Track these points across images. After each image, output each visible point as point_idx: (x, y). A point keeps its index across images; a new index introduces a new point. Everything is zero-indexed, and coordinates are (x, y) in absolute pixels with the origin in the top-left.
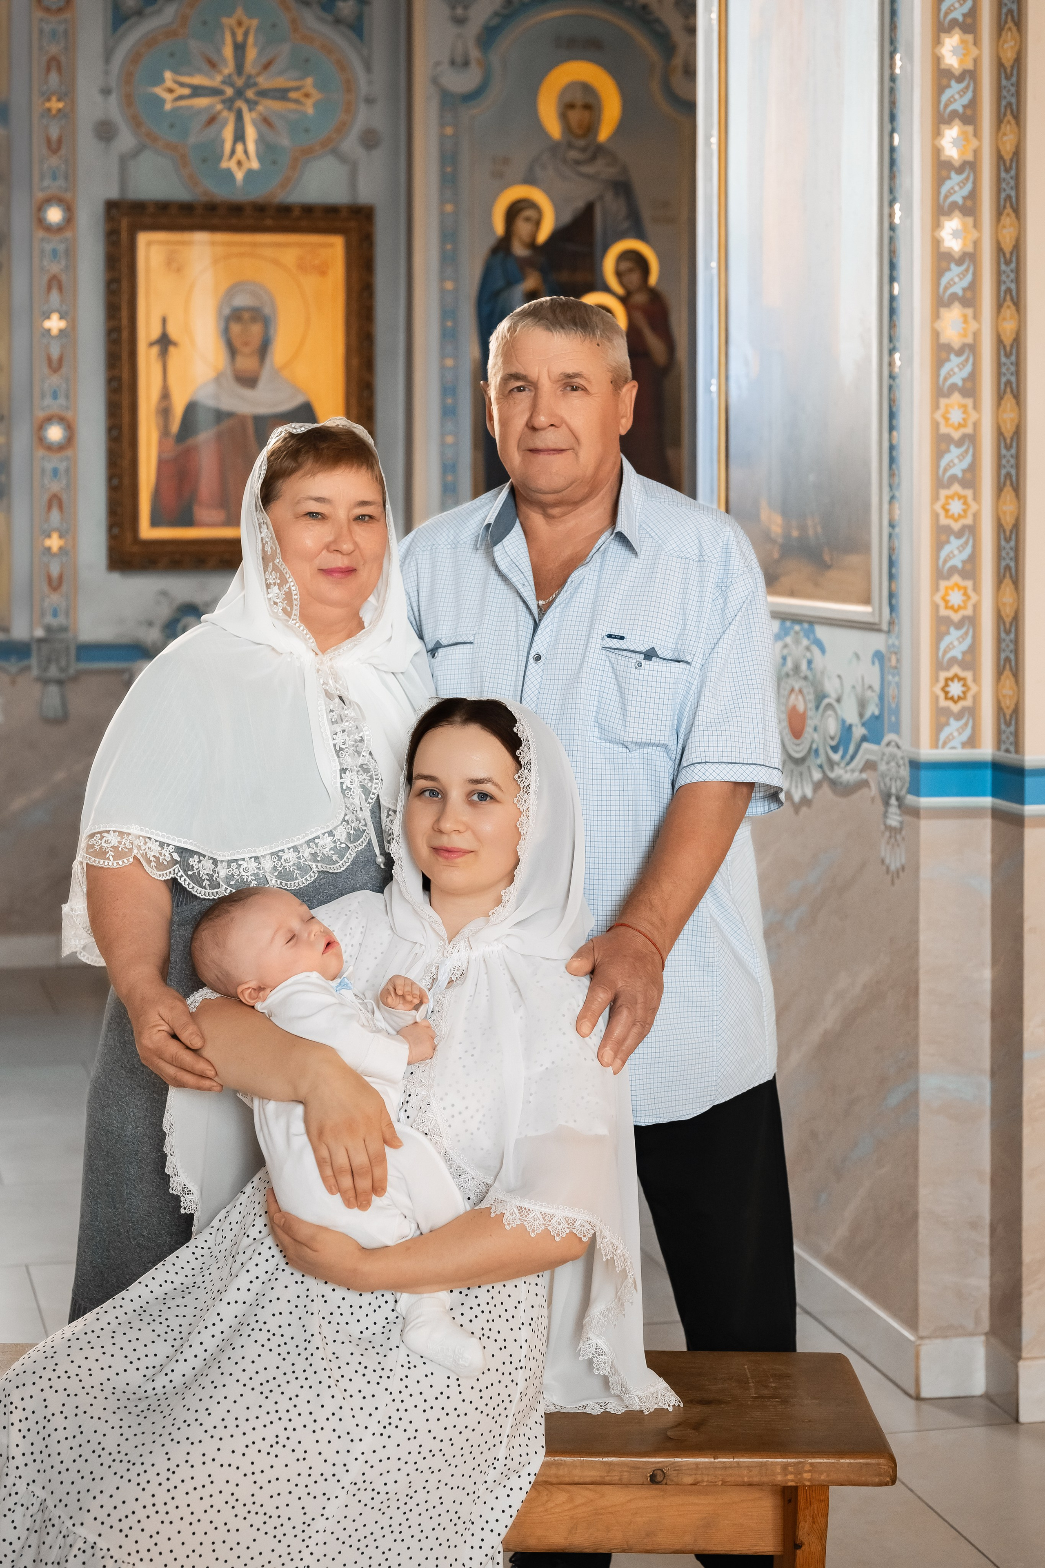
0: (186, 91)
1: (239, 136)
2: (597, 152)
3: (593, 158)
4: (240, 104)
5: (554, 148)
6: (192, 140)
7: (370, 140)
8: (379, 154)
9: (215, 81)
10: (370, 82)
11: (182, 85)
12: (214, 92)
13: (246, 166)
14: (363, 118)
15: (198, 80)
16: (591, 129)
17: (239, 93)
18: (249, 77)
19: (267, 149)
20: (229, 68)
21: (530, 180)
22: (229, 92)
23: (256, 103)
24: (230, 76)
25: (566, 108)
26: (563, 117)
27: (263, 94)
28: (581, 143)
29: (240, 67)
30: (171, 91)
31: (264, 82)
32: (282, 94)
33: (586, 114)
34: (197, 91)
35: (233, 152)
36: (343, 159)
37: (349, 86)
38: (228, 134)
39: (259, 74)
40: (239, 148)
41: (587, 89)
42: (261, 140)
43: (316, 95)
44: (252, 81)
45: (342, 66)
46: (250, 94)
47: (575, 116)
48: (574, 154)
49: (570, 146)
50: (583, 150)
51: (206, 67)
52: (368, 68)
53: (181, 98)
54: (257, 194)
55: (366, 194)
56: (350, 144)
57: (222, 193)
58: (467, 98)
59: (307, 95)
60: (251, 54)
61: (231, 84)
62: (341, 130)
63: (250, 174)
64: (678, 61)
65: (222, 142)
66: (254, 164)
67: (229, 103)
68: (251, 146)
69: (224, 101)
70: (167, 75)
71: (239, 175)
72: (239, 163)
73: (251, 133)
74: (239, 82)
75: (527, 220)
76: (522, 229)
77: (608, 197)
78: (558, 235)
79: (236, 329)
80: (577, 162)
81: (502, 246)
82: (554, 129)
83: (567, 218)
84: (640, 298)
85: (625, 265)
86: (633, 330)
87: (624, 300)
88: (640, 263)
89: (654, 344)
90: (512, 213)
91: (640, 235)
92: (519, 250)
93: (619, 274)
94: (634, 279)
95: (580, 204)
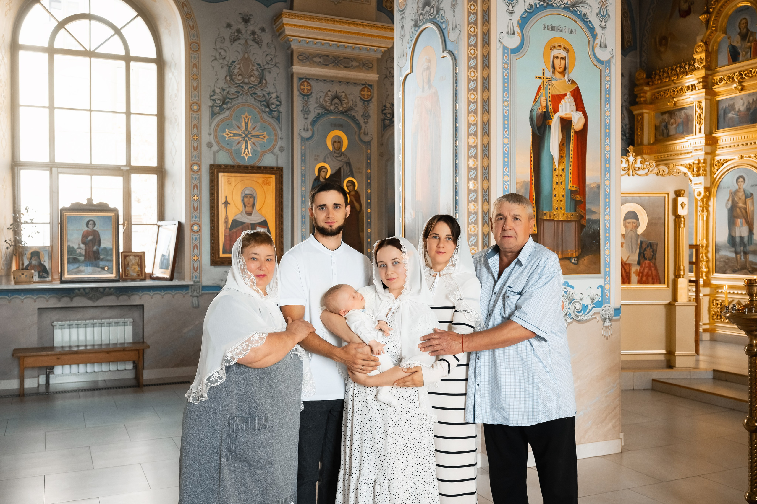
0: (232, 135)
1: (246, 147)
2: (342, 154)
3: (341, 156)
4: (246, 138)
5: (331, 153)
6: (233, 148)
7: (281, 149)
8: (284, 153)
9: (240, 132)
10: (281, 134)
11: (231, 133)
12: (240, 135)
13: (248, 155)
14: (280, 143)
15: (235, 132)
16: (340, 148)
17: (246, 136)
18: (249, 131)
19: (254, 151)
20: (243, 129)
21: (324, 161)
22: (244, 135)
23: (251, 139)
24: (244, 131)
25: (334, 142)
26: (333, 145)
27: (253, 136)
28: (338, 152)
29: (246, 129)
30: (228, 135)
31: (253, 133)
32: (258, 136)
33: (339, 144)
34: (235, 135)
35: (245, 152)
36: (274, 154)
37: (276, 135)
38: (243, 147)
39: (252, 131)
40: (246, 150)
41: (339, 137)
42: (252, 148)
43: (267, 137)
44: (250, 132)
45: (274, 129)
46: (249, 136)
47: (336, 144)
48: (336, 155)
49: (335, 152)
50: (338, 153)
51: (238, 128)
52: (281, 131)
53: (231, 136)
54: (251, 163)
55: (280, 165)
56: (276, 150)
57: (242, 163)
58: (308, 139)
59: (264, 137)
60: (250, 125)
61: (244, 133)
62: (274, 146)
63: (249, 157)
64: (362, 131)
65: (242, 149)
66: (251, 155)
67: (244, 138)
68: (250, 151)
69: (242, 138)
70: (227, 130)
71: (246, 158)
72: (246, 155)
73: (250, 147)
74: (246, 133)
75: (324, 172)
76: (323, 174)
77: (345, 166)
78: (331, 176)
79: (246, 200)
80: (337, 157)
81: (317, 179)
82: (331, 148)
83: (334, 171)
84: (353, 193)
85: (349, 184)
86: (351, 201)
87: (349, 193)
88: (353, 184)
89: (357, 205)
90: (320, 170)
91: (353, 176)
92: (322, 180)
93: (347, 186)
94: (351, 188)
95: (337, 168)
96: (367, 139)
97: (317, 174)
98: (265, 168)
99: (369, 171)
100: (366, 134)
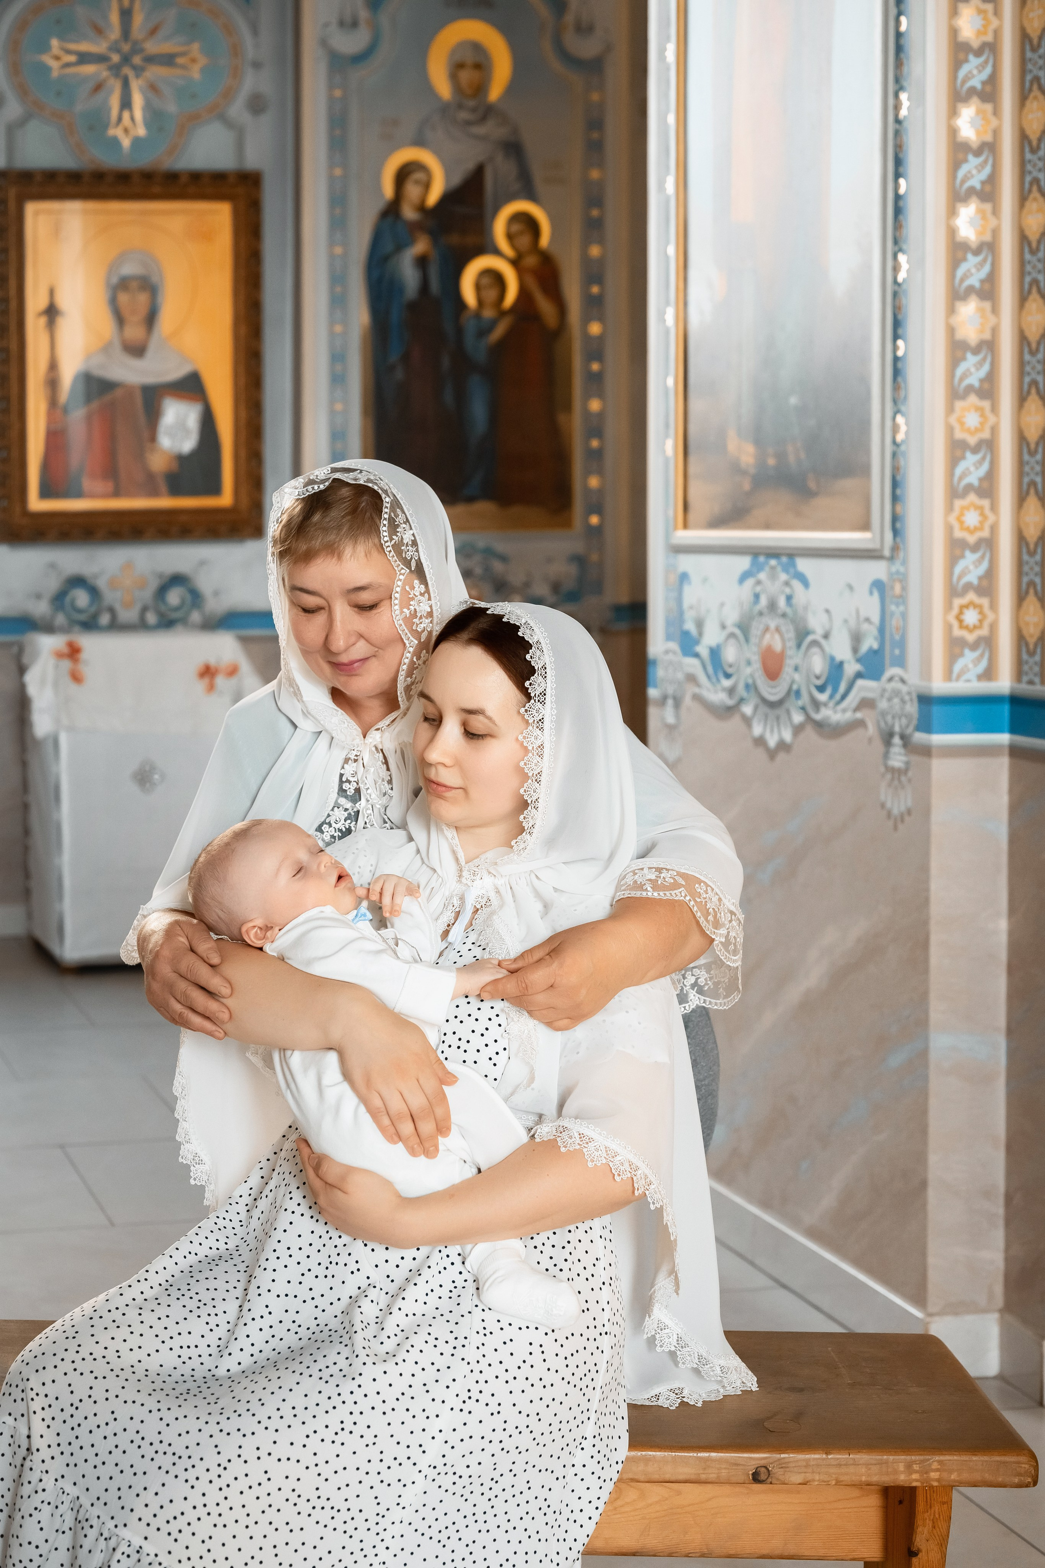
0: (72, 58)
1: (126, 103)
2: (487, 112)
3: (483, 119)
4: (127, 71)
5: (445, 109)
6: (79, 108)
7: (257, 105)
8: (267, 120)
9: (101, 47)
10: (257, 46)
11: (69, 52)
12: (100, 59)
13: (133, 133)
14: (250, 82)
15: (84, 47)
16: (480, 89)
17: (126, 60)
18: (135, 43)
19: (154, 116)
20: (115, 33)
21: (419, 142)
22: (116, 58)
23: (143, 70)
24: (116, 42)
25: (456, 68)
26: (454, 77)
27: (150, 59)
28: (471, 103)
29: (126, 33)
30: (57, 58)
31: (152, 47)
32: (168, 60)
33: (477, 74)
34: (84, 58)
35: (120, 119)
36: (229, 124)
37: (236, 50)
38: (115, 102)
39: (145, 39)
40: (126, 115)
41: (477, 48)
42: (148, 107)
43: (203, 60)
44: (139, 46)
45: (229, 30)
46: (137, 60)
47: (465, 76)
48: (463, 115)
49: (460, 106)
50: (474, 110)
51: (91, 32)
53: (68, 65)
54: (144, 161)
55: (253, 160)
56: (237, 109)
57: (109, 161)
58: (359, 58)
59: (194, 60)
60: (138, 19)
61: (118, 51)
62: (228, 95)
63: (137, 141)
64: (569, 18)
65: (109, 110)
66: (141, 131)
67: (116, 70)
68: (138, 114)
69: (110, 68)
70: (55, 43)
71: (126, 143)
72: (126, 131)
73: (138, 101)
74: (126, 48)
75: (417, 182)
76: (412, 191)
77: (500, 158)
78: (448, 198)
79: (123, 298)
80: (468, 123)
81: (392, 210)
82: (444, 88)
83: (457, 180)
84: (531, 261)
85: (516, 228)
86: (524, 293)
87: (515, 263)
88: (530, 224)
89: (545, 307)
90: (403, 175)
91: (531, 196)
92: (409, 213)
93: (510, 237)
94: (525, 241)
95: (470, 165)
96: (587, 48)
97: (388, 190)
98: (196, 177)
99: (595, 174)
100: (584, 29)
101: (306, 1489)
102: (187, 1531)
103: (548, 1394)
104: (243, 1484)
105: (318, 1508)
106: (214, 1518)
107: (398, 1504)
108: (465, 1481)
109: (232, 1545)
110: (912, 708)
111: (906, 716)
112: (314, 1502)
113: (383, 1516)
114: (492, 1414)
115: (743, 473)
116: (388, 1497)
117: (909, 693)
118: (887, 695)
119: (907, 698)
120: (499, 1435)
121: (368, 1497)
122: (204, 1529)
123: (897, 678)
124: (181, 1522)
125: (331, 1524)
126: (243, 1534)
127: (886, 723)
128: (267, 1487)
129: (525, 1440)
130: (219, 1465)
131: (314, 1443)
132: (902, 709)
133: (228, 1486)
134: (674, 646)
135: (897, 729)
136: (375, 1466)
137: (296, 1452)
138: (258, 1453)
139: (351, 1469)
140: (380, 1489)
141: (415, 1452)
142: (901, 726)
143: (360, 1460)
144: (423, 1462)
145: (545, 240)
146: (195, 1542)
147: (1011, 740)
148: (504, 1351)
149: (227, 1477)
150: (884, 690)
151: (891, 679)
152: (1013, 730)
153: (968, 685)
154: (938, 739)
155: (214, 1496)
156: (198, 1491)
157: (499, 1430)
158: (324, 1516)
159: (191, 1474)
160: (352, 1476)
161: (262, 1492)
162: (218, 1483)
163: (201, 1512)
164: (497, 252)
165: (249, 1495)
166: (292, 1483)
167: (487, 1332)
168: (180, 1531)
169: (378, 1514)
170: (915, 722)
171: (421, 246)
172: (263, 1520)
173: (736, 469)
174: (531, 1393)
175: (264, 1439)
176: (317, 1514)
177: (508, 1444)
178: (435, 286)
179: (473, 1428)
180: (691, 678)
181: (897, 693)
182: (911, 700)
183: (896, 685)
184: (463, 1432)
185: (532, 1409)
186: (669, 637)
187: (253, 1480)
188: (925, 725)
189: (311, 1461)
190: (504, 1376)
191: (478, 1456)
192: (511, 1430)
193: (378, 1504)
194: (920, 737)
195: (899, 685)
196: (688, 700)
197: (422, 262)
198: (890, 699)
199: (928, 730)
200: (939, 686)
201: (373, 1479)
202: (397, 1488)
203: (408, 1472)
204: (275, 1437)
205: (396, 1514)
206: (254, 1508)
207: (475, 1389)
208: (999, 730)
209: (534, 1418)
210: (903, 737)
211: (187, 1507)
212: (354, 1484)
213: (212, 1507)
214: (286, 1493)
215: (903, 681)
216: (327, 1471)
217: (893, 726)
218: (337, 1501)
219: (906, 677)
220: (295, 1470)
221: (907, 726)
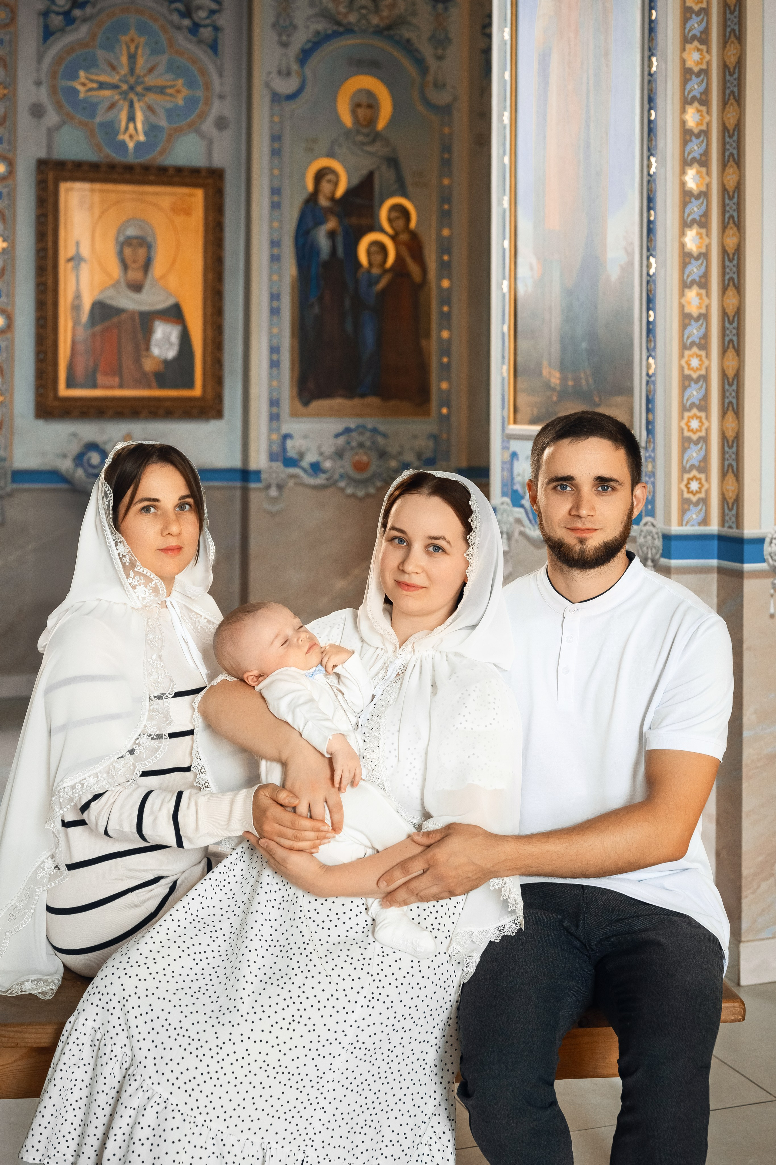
0: (94, 85)
1: (131, 118)
2: (376, 137)
3: (374, 141)
4: (132, 96)
5: (348, 133)
6: (98, 119)
7: (221, 124)
8: (228, 134)
9: (113, 79)
10: (222, 84)
11: (92, 81)
12: (115, 87)
13: (136, 138)
14: (217, 108)
15: (102, 78)
16: (372, 121)
17: (132, 88)
18: (138, 77)
19: (151, 128)
20: (124, 70)
21: (331, 155)
22: (125, 87)
23: (143, 95)
24: (125, 76)
25: (356, 106)
26: (354, 113)
27: (148, 89)
28: (366, 130)
29: (132, 71)
30: (84, 85)
31: (150, 81)
32: (161, 90)
33: (369, 112)
34: (102, 86)
35: (127, 129)
36: (202, 136)
37: (208, 86)
38: (123, 117)
39: (145, 75)
40: (131, 126)
41: (370, 94)
42: (146, 121)
43: (185, 92)
44: (140, 80)
45: (203, 73)
46: (139, 89)
47: (361, 112)
48: (361, 138)
49: (358, 132)
50: (368, 135)
51: (108, 69)
52: (221, 75)
53: (91, 90)
54: (143, 158)
55: (218, 160)
56: (208, 126)
57: (119, 158)
58: (289, 97)
59: (178, 91)
60: (140, 62)
61: (126, 82)
62: (203, 115)
63: (138, 144)
64: (430, 78)
65: (120, 121)
66: (142, 138)
67: (125, 95)
68: (140, 126)
69: (120, 94)
70: (82, 74)
71: (131, 145)
72: (131, 136)
73: (139, 117)
74: (132, 80)
75: (329, 181)
76: (326, 187)
77: (384, 168)
78: (350, 193)
79: (128, 251)
80: (363, 144)
81: (312, 199)
82: (348, 120)
83: (356, 181)
84: (404, 237)
85: (394, 214)
86: (399, 257)
87: (393, 238)
88: (405, 213)
89: (414, 268)
90: (319, 176)
91: (405, 194)
92: (323, 202)
93: (390, 220)
94: (400, 223)
95: (365, 172)
96: (441, 98)
97: (310, 186)
98: (179, 170)
99: (446, 181)
100: (439, 86)
101: (272, 1060)
102: (197, 1089)
103: (422, 993)
104: (232, 1058)
105: (280, 1073)
106: (214, 1081)
107: (330, 1069)
108: (372, 1052)
109: (226, 1098)
110: (659, 543)
111: (655, 548)
112: (278, 1069)
113: (321, 1078)
114: (388, 1008)
115: (554, 389)
116: (324, 1065)
117: (657, 533)
118: (643, 534)
119: (656, 536)
120: (392, 1021)
121: (311, 1064)
122: (207, 1088)
123: (649, 524)
124: (194, 1083)
125: (289, 1084)
126: (233, 1091)
127: (643, 552)
128: (248, 1059)
129: (408, 1024)
130: (217, 1046)
131: (276, 1029)
132: (653, 543)
133: (223, 1060)
134: (507, 500)
135: (650, 555)
136: (315, 1045)
137: (265, 1036)
138: (242, 1038)
139: (300, 1047)
140: (319, 1060)
141: (340, 1036)
142: (652, 554)
143: (305, 1041)
144: (345, 1041)
145: (413, 224)
146: (202, 1097)
147: (718, 563)
148: (396, 966)
149: (223, 1054)
150: (642, 531)
151: (646, 524)
152: (720, 557)
153: (693, 528)
154: (674, 563)
155: (214, 1066)
156: (204, 1063)
157: (392, 1018)
158: (284, 1078)
159: (200, 1052)
160: (300, 1052)
161: (244, 1063)
162: (217, 1058)
163: (206, 1077)
164: (382, 230)
165: (237, 1066)
166: (263, 1056)
167: (385, 954)
168: (193, 1090)
169: (318, 1077)
170: (660, 551)
171: (331, 224)
172: (246, 1081)
173: (548, 386)
174: (413, 993)
175: (245, 1027)
176: (280, 1077)
177: (398, 1026)
178: (340, 251)
179: (376, 1018)
180: (519, 521)
181: (650, 533)
182: (658, 537)
183: (649, 528)
184: (369, 1021)
185: (412, 1004)
186: (504, 494)
187: (238, 1056)
188: (667, 554)
189: (275, 1042)
190: (394, 983)
191: (380, 1036)
192: (399, 1017)
193: (318, 1070)
194: (663, 561)
195: (651, 528)
196: (516, 535)
197: (332, 235)
198: (645, 537)
199: (669, 557)
200: (675, 529)
201: (314, 1054)
202: (329, 1059)
203: (336, 1049)
204: (252, 1026)
205: (329, 1076)
206: (240, 1073)
207: (376, 992)
208: (712, 558)
209: (414, 1009)
210: (653, 561)
211: (197, 1074)
212: (302, 1057)
213: (213, 1074)
214: (260, 1063)
215: (653, 525)
216: (285, 1048)
217: (647, 553)
218: (292, 1069)
219: (655, 523)
220: (265, 1048)
221: (656, 554)
